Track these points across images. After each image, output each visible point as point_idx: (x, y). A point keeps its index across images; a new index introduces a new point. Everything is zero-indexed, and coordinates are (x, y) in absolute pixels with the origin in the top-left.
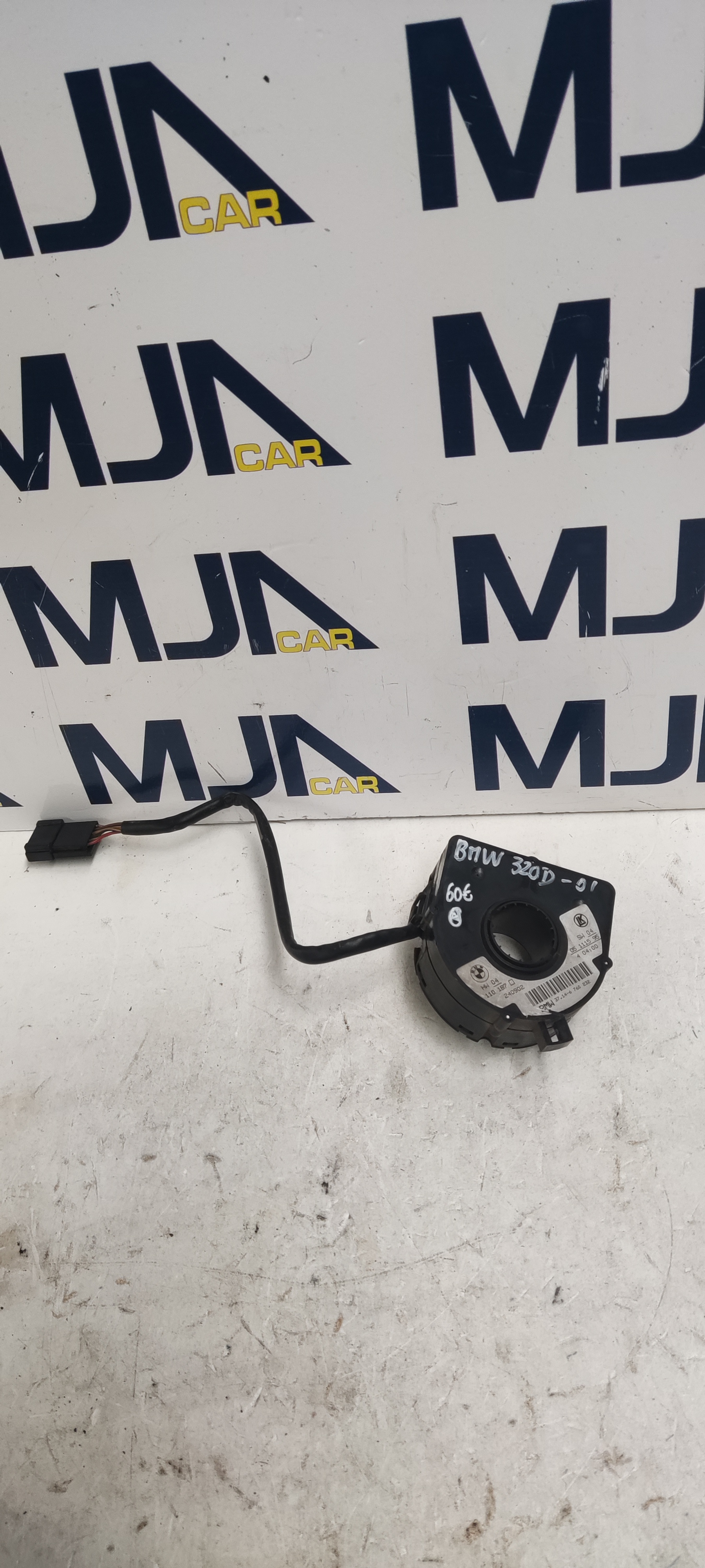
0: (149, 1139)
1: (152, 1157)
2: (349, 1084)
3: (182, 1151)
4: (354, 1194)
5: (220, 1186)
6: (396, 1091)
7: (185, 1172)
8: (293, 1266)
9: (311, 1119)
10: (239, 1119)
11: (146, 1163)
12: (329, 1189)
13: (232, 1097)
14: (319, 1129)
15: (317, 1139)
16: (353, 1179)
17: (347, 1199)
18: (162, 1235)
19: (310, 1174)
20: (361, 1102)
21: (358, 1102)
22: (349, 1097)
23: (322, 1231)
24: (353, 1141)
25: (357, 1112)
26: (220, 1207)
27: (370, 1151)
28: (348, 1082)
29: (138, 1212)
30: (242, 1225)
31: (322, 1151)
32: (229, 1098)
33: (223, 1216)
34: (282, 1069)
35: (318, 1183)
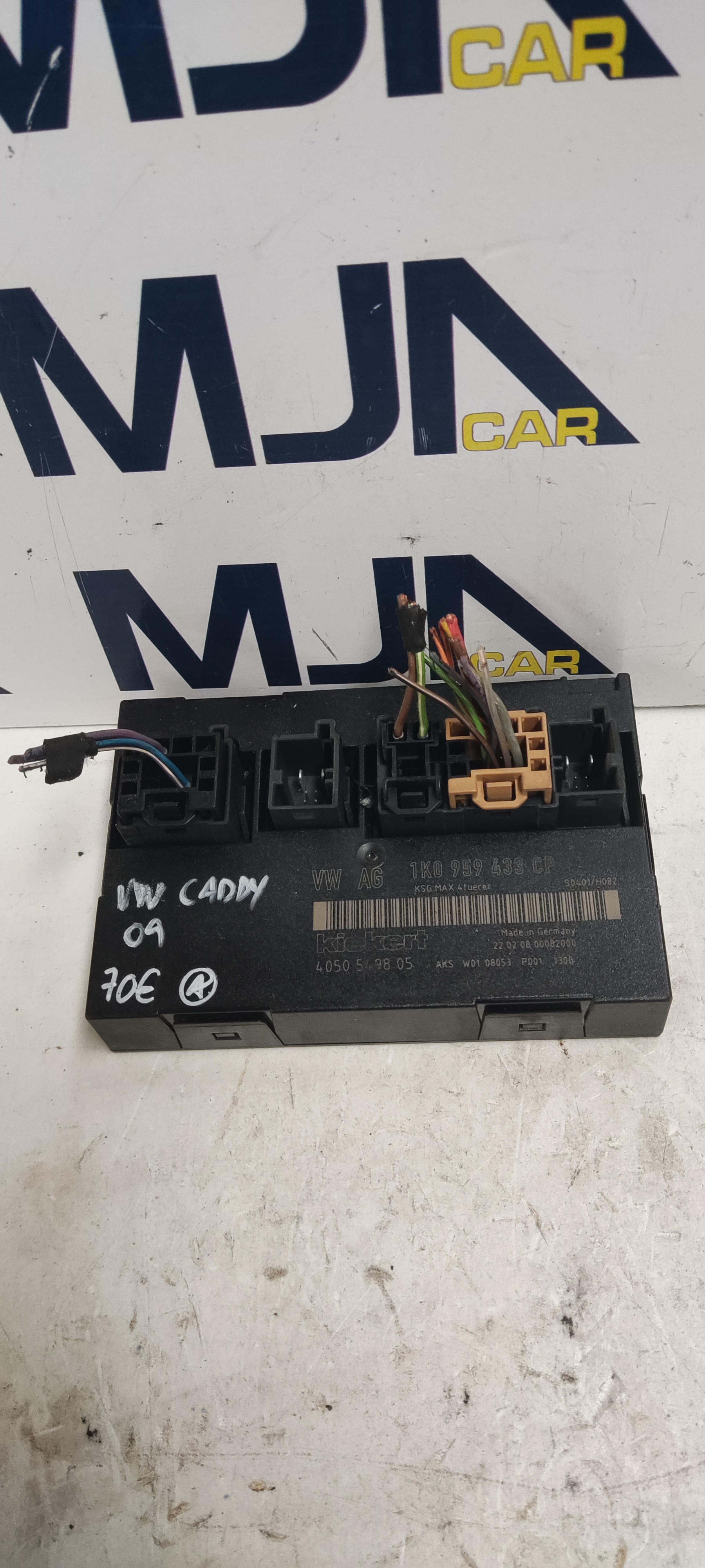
0: (272, 1241)
1: (281, 1273)
2: (582, 1147)
3: (328, 1261)
4: (616, 1338)
5: (397, 1322)
6: (658, 1159)
7: (337, 1297)
8: (535, 1461)
9: (527, 1206)
10: (413, 1206)
11: (273, 1282)
12: (574, 1329)
13: (397, 1168)
14: (543, 1224)
15: (543, 1241)
16: (610, 1312)
17: (606, 1346)
18: (314, 1407)
19: (541, 1302)
20: (605, 1178)
21: (599, 1178)
22: (585, 1169)
23: (573, 1400)
24: (602, 1246)
25: (600, 1194)
26: (401, 1360)
27: (632, 1263)
28: (579, 1144)
29: (270, 1367)
30: (442, 1391)
31: (553, 1262)
32: (392, 1170)
33: (409, 1376)
34: (469, 1120)
35: (555, 1320)
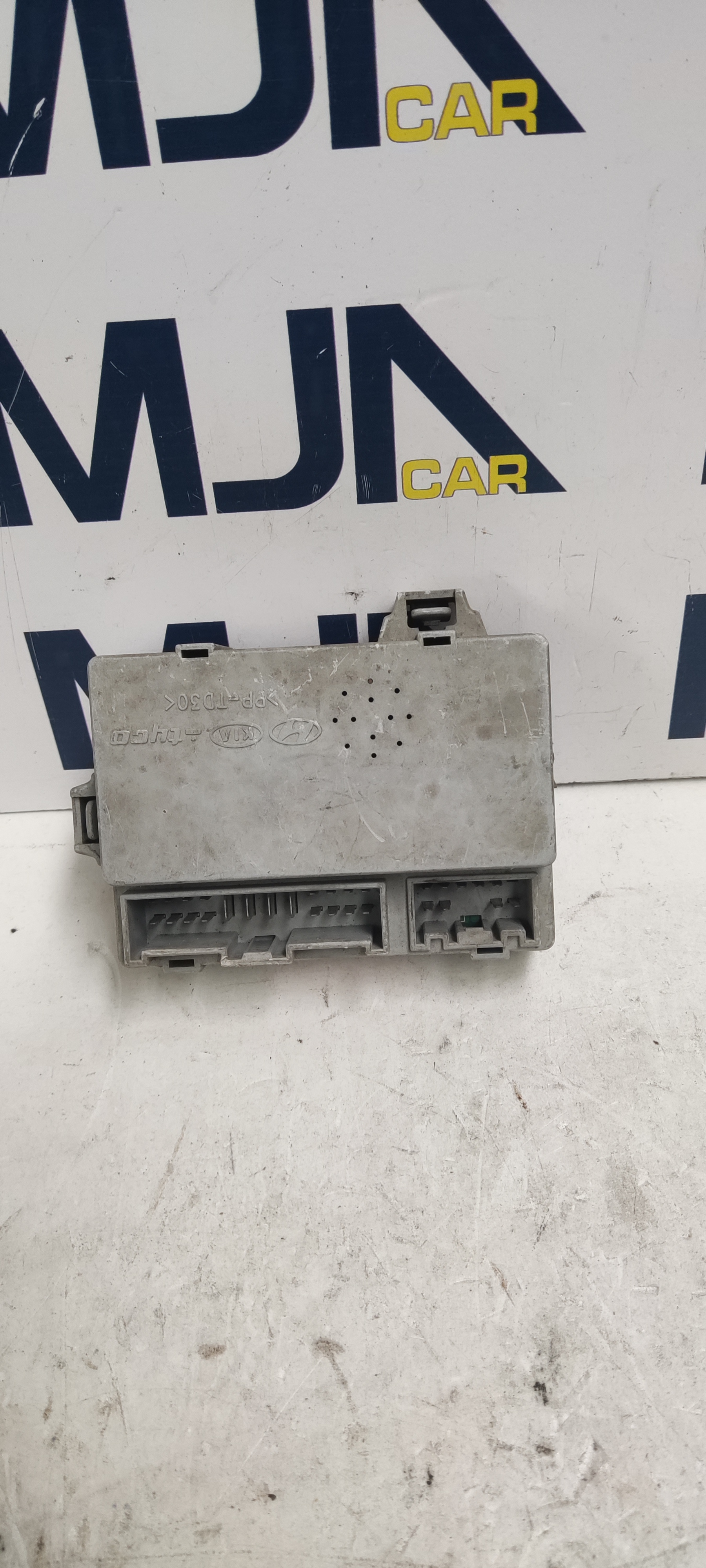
0: (208, 1315)
1: (218, 1350)
2: (547, 1201)
3: (271, 1335)
4: (595, 1403)
5: (349, 1398)
6: (629, 1211)
7: (281, 1374)
8: (511, 1546)
9: (490, 1266)
10: (365, 1271)
11: (208, 1361)
12: (548, 1395)
13: (347, 1233)
14: (509, 1284)
15: (510, 1302)
16: (587, 1375)
17: (584, 1411)
18: (255, 1497)
19: (509, 1369)
20: (574, 1232)
21: (567, 1233)
22: (551, 1223)
23: (551, 1474)
24: (574, 1304)
25: (569, 1250)
26: (354, 1441)
27: (608, 1321)
28: (543, 1198)
29: (204, 1455)
30: (402, 1473)
31: (522, 1324)
32: (342, 1234)
33: (363, 1457)
34: (425, 1179)
35: (527, 1386)
